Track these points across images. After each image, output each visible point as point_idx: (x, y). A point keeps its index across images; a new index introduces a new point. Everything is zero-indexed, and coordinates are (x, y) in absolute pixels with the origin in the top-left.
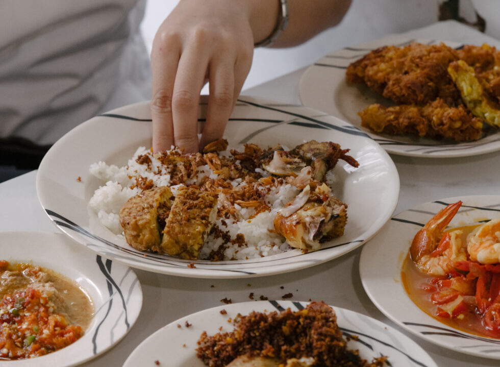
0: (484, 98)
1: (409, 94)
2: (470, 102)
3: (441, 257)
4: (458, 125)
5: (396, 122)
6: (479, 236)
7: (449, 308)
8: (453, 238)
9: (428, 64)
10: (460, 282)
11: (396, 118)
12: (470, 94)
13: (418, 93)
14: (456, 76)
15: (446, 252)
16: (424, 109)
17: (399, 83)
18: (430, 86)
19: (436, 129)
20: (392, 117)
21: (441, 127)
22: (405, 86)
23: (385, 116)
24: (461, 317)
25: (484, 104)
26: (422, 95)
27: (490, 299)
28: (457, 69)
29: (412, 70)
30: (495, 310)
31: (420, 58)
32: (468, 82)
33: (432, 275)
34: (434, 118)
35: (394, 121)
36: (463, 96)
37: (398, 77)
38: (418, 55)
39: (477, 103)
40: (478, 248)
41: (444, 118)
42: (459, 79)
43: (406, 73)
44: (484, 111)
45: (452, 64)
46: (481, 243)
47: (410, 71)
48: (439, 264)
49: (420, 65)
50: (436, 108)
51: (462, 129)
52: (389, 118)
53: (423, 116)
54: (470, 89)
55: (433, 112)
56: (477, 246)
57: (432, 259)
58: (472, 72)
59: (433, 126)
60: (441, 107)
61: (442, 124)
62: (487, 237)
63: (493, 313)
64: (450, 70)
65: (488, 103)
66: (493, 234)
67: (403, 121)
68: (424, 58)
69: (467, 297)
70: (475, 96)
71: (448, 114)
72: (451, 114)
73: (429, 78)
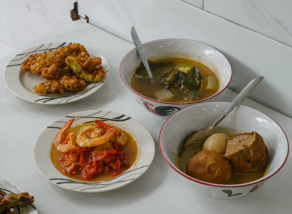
0: (83, 70)
1: (52, 76)
2: (77, 73)
3: (66, 144)
4: (76, 86)
5: (50, 89)
6: (80, 135)
7: (69, 169)
8: (70, 136)
9: (56, 61)
10: (73, 157)
11: (50, 88)
12: (76, 70)
13: (56, 75)
14: (69, 64)
15: (68, 142)
16: (60, 81)
17: (47, 72)
18: (60, 71)
19: (67, 89)
20: (48, 88)
21: (69, 88)
22: (50, 73)
23: (45, 88)
24: (74, 172)
25: (83, 73)
26: (58, 76)
27: (85, 163)
28: (69, 61)
29: (51, 65)
30: (87, 168)
31: (52, 58)
32: (75, 65)
33: (63, 153)
34: (66, 85)
35: (49, 89)
36: (74, 71)
37: (46, 69)
38: (51, 57)
39: (80, 73)
40: (80, 141)
41: (70, 85)
42: (71, 65)
43: (48, 66)
44: (84, 76)
45: (67, 59)
46: (81, 139)
47: (49, 65)
48: (66, 148)
49: (53, 62)
50: (65, 80)
51: (78, 87)
52: (47, 89)
53: (60, 85)
54: (76, 68)
55: (64, 82)
56: (79, 140)
57: (63, 145)
58: (75, 61)
59: (66, 89)
60: (67, 79)
61: (69, 87)
62: (84, 136)
63: (87, 169)
64: (66, 62)
65: (85, 72)
66: (86, 134)
67: (53, 89)
68: (54, 58)
69: (76, 163)
70: (79, 70)
71: (71, 82)
72: (72, 82)
73: (58, 67)
